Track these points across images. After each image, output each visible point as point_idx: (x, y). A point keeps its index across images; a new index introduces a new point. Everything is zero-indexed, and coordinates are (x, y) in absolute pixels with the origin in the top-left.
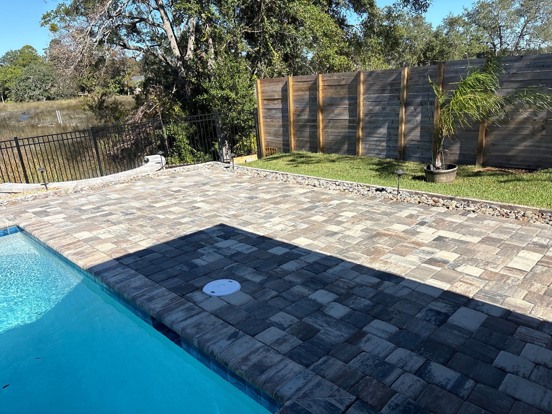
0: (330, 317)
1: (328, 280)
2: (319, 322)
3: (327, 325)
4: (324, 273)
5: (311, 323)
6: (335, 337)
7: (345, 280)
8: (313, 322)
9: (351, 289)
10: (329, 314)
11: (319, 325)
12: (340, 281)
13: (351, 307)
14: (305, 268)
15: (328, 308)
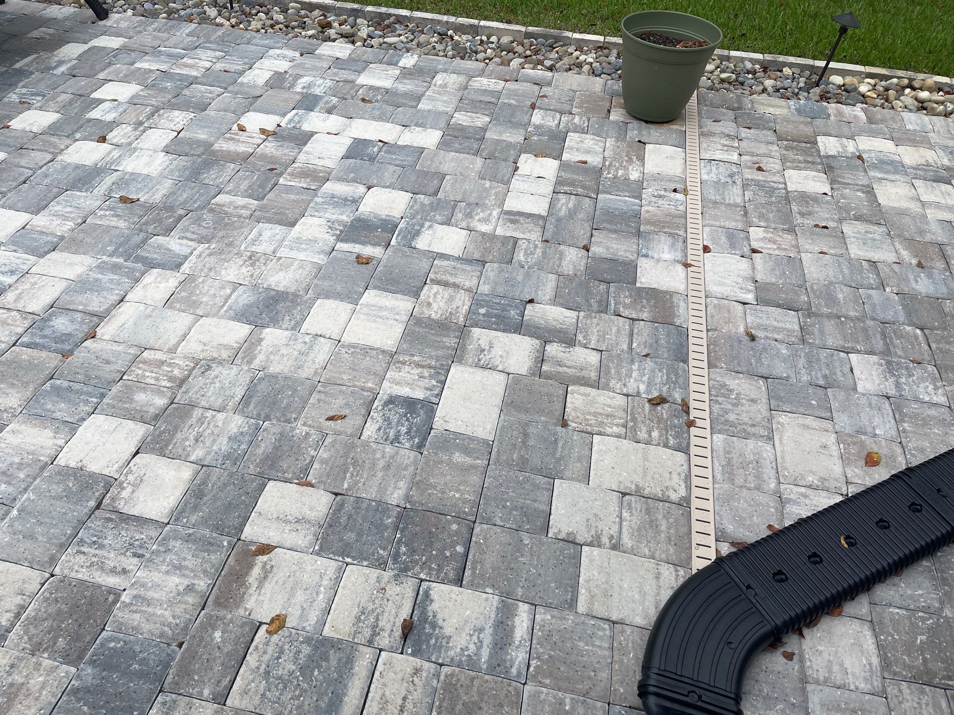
0: (141, 521)
1: (108, 368)
2: (112, 559)
3: (135, 560)
4: (88, 343)
5: (83, 575)
6: (171, 603)
7: (159, 356)
8: (92, 564)
9: (180, 386)
10: (135, 512)
11: (113, 571)
12: (144, 362)
13: (193, 458)
14: (24, 339)
15: (129, 489)
